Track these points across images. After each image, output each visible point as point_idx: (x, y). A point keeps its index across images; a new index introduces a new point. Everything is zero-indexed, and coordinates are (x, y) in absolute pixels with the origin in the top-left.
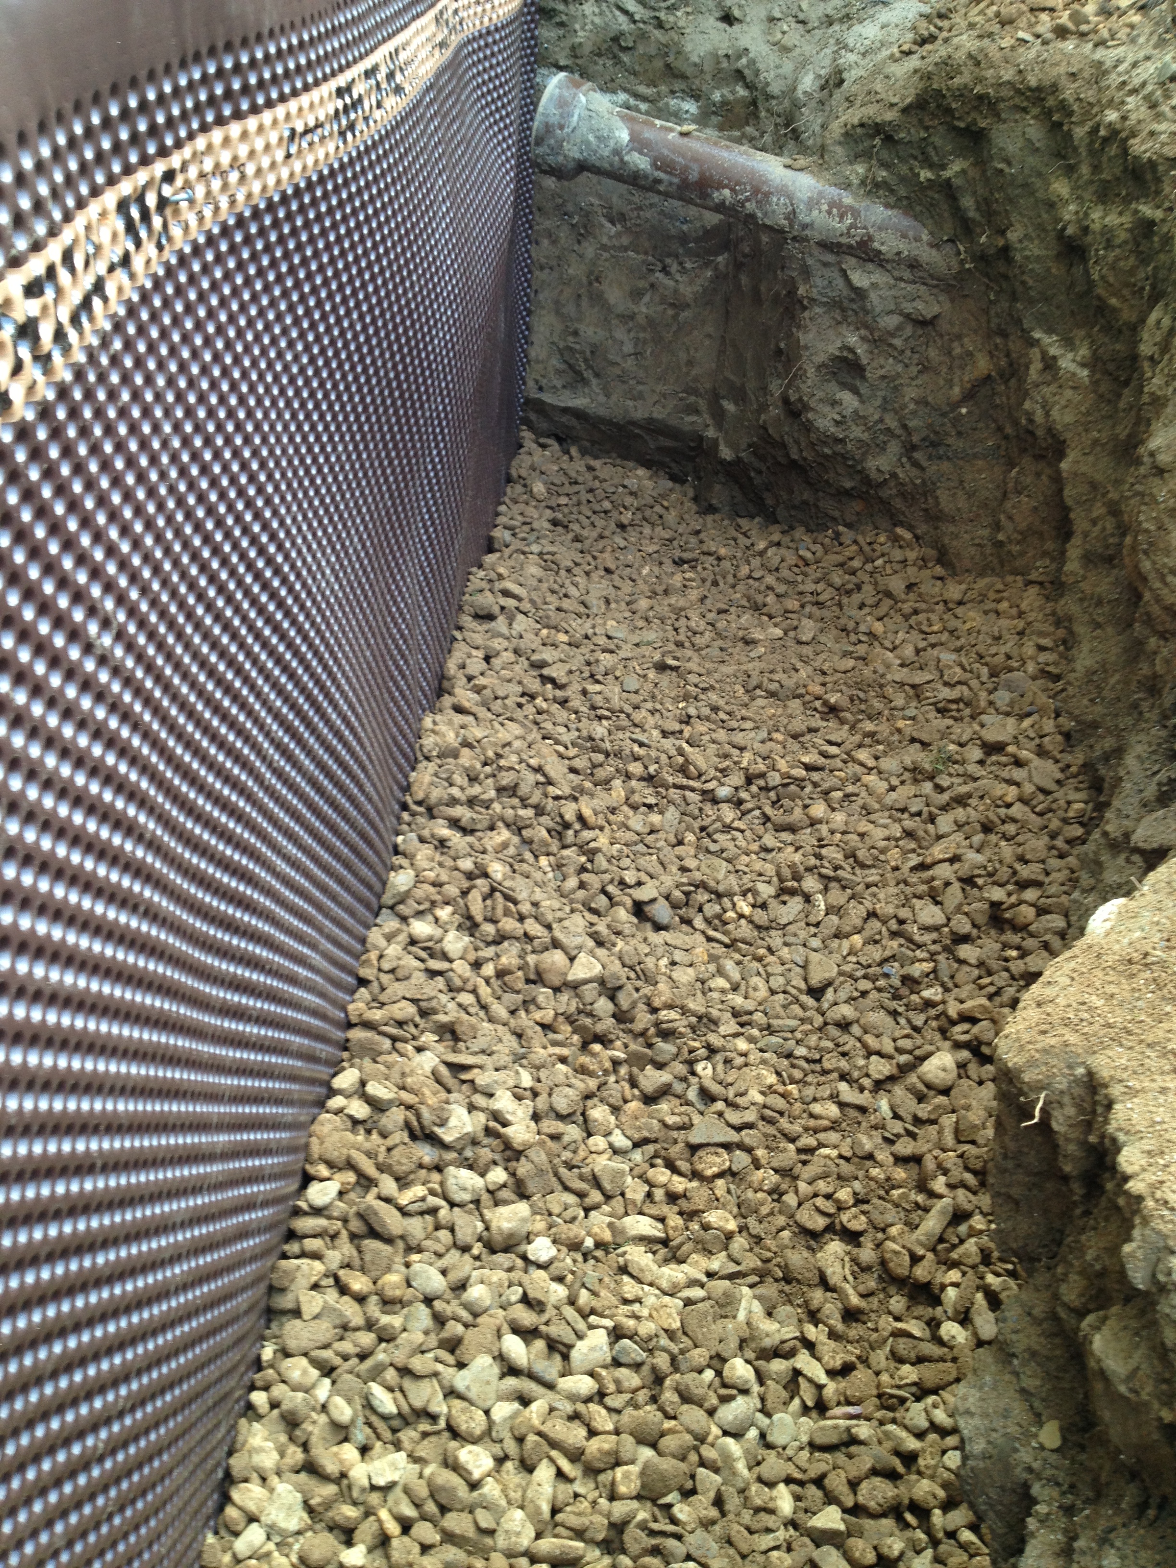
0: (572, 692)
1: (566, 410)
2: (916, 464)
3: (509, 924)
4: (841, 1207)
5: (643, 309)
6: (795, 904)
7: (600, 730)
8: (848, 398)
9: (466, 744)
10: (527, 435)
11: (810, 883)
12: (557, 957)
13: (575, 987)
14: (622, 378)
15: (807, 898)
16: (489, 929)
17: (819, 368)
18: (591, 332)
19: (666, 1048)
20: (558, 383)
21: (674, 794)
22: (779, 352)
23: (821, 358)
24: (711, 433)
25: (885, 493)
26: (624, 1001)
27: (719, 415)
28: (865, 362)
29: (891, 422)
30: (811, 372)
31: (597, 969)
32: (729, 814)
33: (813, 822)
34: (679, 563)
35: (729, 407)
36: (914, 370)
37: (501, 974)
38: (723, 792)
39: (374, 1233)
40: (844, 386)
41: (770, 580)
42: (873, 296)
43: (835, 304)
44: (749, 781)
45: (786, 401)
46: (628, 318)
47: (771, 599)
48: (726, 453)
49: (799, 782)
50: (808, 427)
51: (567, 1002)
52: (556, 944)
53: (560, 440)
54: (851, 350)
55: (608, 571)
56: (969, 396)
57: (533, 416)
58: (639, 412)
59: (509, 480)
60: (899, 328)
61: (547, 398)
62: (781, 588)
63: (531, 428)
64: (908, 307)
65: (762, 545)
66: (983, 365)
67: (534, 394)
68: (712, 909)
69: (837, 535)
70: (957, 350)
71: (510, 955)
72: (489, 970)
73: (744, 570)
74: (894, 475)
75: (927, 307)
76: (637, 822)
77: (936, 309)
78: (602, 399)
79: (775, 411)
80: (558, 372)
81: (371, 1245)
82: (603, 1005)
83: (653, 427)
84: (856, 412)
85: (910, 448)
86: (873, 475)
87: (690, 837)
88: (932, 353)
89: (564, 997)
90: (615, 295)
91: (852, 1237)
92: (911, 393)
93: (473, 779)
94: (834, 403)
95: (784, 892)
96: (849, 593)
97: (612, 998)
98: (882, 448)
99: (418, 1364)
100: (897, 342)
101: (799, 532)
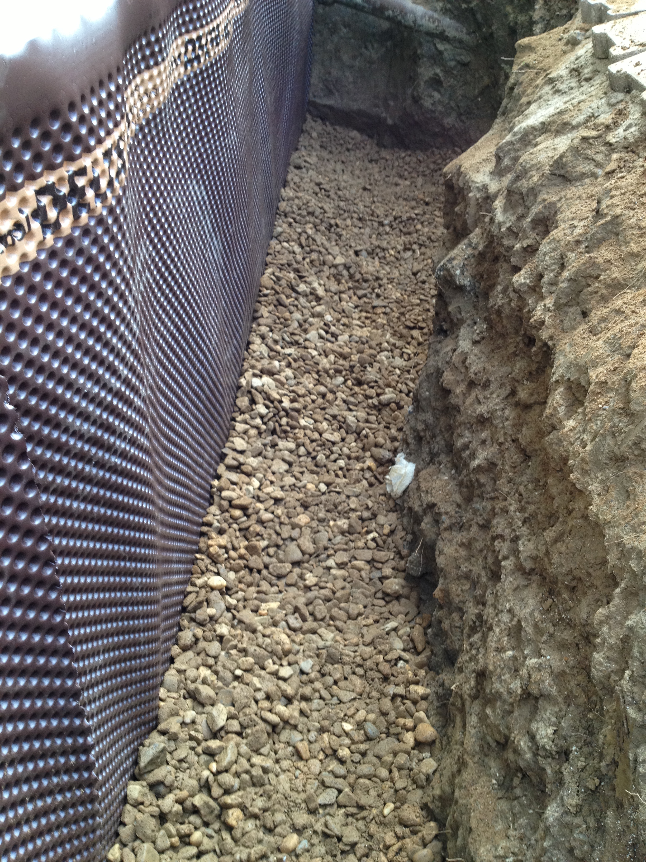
0: (332, 193)
1: (325, 106)
2: (462, 121)
3: (314, 247)
4: (418, 321)
5: (357, 63)
6: (409, 253)
7: (342, 204)
8: (437, 95)
9: (297, 197)
10: (308, 116)
11: (415, 247)
12: (330, 257)
13: (336, 266)
14: (348, 92)
15: (414, 251)
16: (308, 249)
17: (425, 82)
18: (335, 73)
19: (365, 285)
20: (322, 94)
21: (369, 223)
22: (411, 77)
23: (426, 78)
24: (384, 115)
25: (451, 133)
26: (352, 271)
27: (387, 107)
28: (442, 79)
29: (453, 104)
30: (422, 84)
31: (343, 261)
32: (388, 229)
33: (417, 231)
34: (371, 161)
35: (392, 103)
36: (461, 84)
37: (312, 262)
38: (386, 222)
39: (281, 304)
40: (435, 90)
41: (406, 167)
42: (446, 54)
43: (432, 57)
44: (395, 219)
45: (413, 97)
46: (351, 67)
47: (406, 173)
48: (390, 122)
49: (413, 220)
50: (421, 106)
51: (333, 270)
52: (329, 253)
53: (322, 119)
54: (437, 75)
55: (343, 162)
56: (481, 93)
57: (311, 108)
58: (355, 106)
59: (302, 131)
60: (455, 66)
61: (318, 100)
62: (410, 170)
63: (310, 113)
64: (458, 58)
65: (403, 155)
66: (486, 81)
67: (312, 98)
68: (381, 254)
69: (433, 152)
70: (477, 75)
71: (314, 256)
72: (308, 260)
73: (396, 164)
74: (454, 126)
75: (465, 58)
76: (356, 230)
77: (469, 59)
78: (339, 101)
79: (409, 101)
80: (322, 90)
81: (280, 308)
82: (345, 273)
83: (360, 113)
84: (439, 100)
85: (460, 115)
86: (446, 125)
87: (374, 236)
88: (468, 77)
89: (333, 269)
90: (345, 58)
91: (421, 328)
92: (460, 92)
93: (299, 209)
94: (431, 96)
95: (406, 249)
96: (436, 171)
97: (348, 271)
98: (449, 115)
99: (296, 332)
100: (455, 72)
101: (418, 152)
